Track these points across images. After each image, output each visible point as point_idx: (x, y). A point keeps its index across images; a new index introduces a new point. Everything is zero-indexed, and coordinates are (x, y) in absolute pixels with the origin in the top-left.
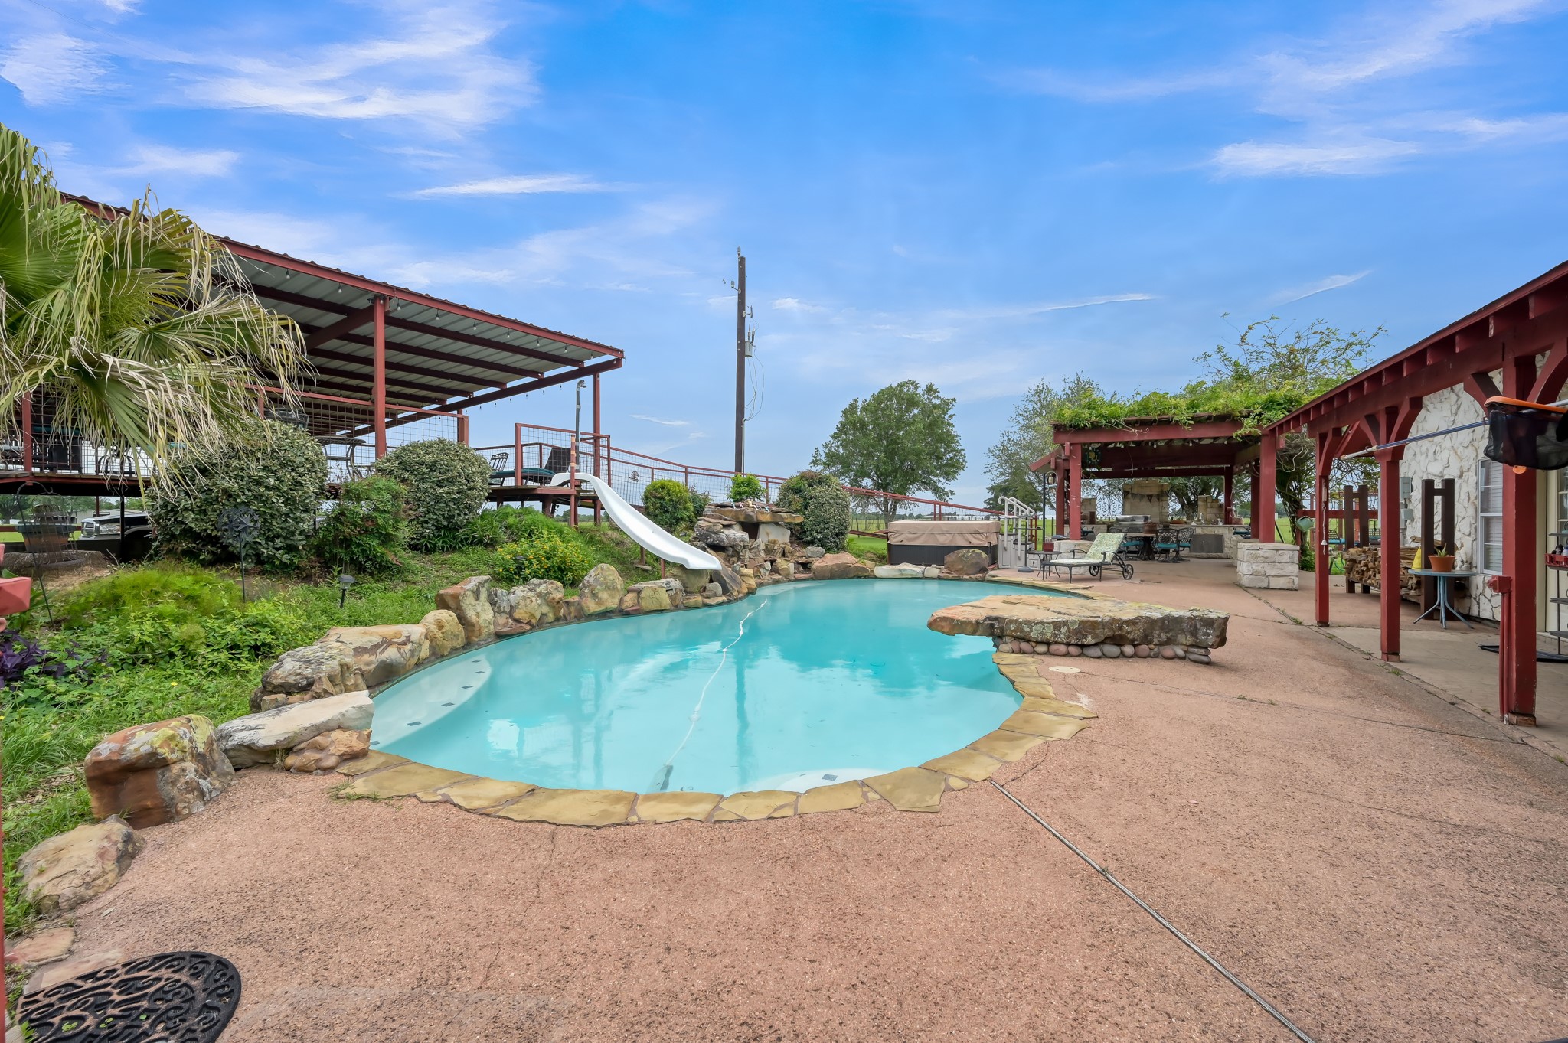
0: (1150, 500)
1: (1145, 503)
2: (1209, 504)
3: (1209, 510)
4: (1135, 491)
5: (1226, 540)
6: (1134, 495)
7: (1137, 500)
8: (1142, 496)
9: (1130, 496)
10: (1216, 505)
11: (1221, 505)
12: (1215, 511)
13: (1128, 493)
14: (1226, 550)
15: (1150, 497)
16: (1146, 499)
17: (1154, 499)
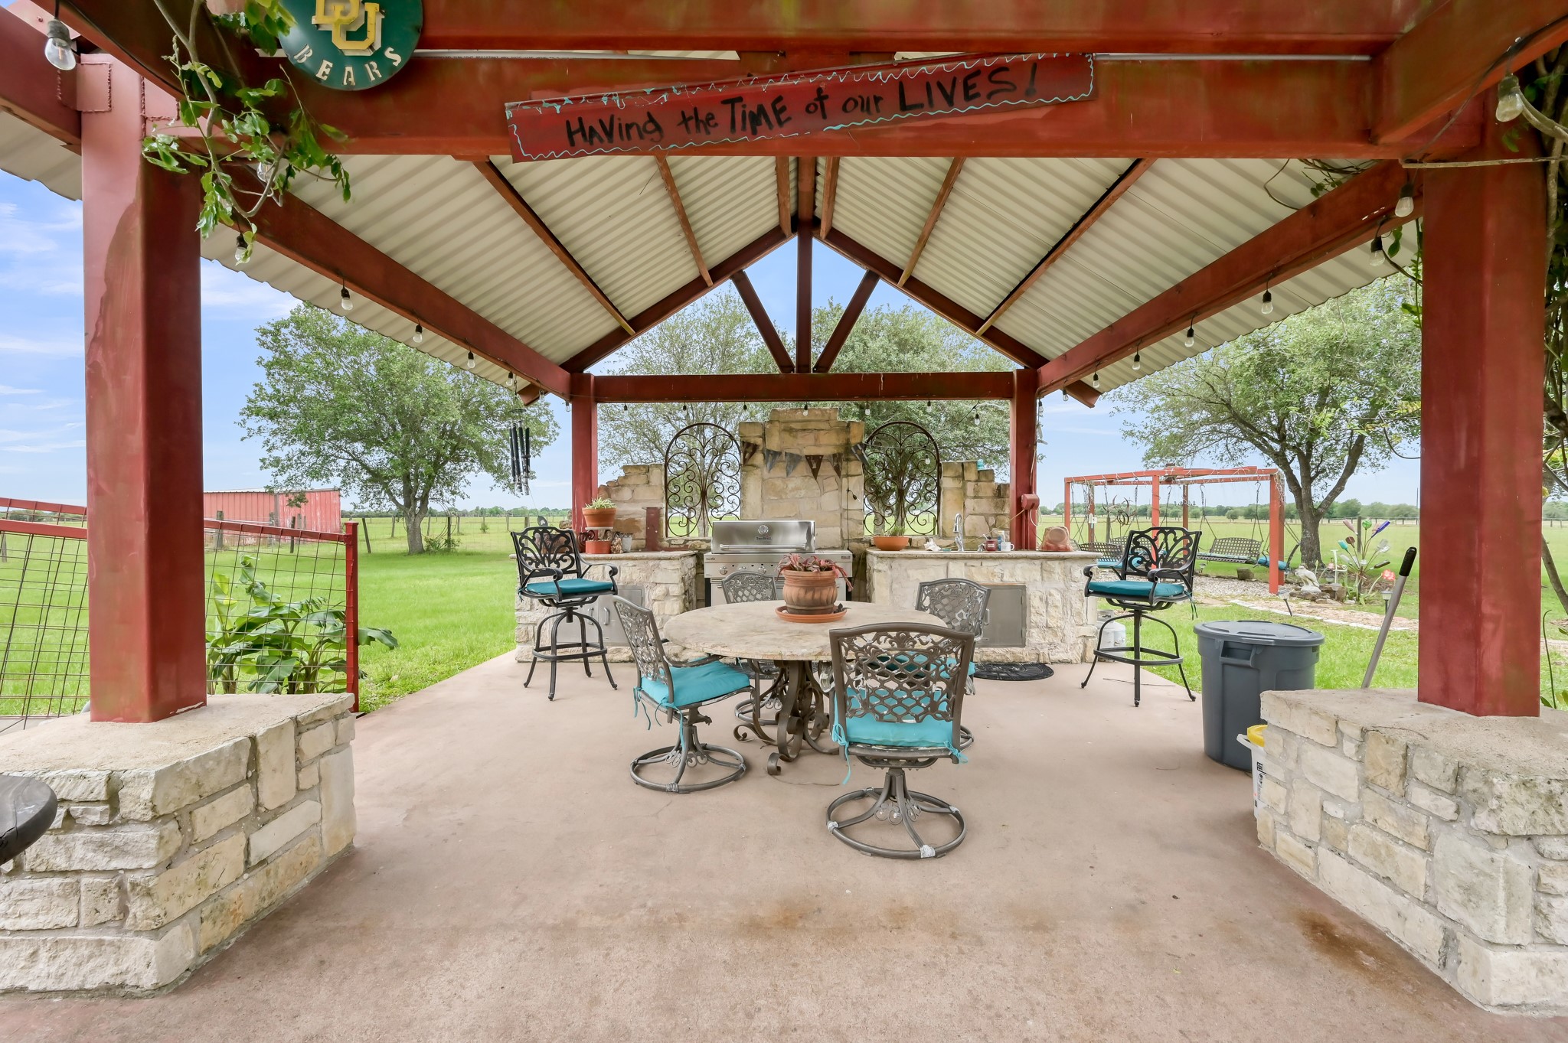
0: (815, 473)
1: (799, 481)
2: (970, 487)
3: (970, 503)
4: (774, 444)
5: (1035, 602)
6: (772, 456)
7: (779, 471)
8: (794, 460)
9: (759, 458)
10: (987, 490)
11: (1000, 492)
12: (986, 506)
13: (755, 447)
14: (1034, 636)
15: (815, 462)
16: (803, 468)
17: (826, 469)
